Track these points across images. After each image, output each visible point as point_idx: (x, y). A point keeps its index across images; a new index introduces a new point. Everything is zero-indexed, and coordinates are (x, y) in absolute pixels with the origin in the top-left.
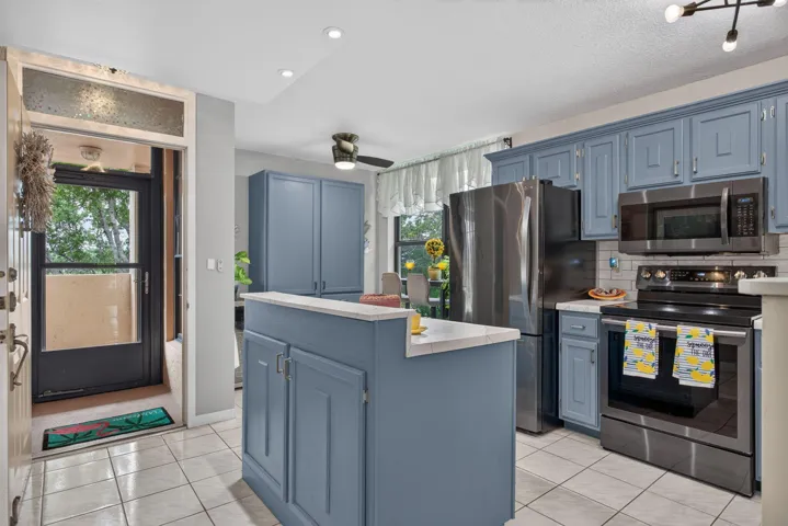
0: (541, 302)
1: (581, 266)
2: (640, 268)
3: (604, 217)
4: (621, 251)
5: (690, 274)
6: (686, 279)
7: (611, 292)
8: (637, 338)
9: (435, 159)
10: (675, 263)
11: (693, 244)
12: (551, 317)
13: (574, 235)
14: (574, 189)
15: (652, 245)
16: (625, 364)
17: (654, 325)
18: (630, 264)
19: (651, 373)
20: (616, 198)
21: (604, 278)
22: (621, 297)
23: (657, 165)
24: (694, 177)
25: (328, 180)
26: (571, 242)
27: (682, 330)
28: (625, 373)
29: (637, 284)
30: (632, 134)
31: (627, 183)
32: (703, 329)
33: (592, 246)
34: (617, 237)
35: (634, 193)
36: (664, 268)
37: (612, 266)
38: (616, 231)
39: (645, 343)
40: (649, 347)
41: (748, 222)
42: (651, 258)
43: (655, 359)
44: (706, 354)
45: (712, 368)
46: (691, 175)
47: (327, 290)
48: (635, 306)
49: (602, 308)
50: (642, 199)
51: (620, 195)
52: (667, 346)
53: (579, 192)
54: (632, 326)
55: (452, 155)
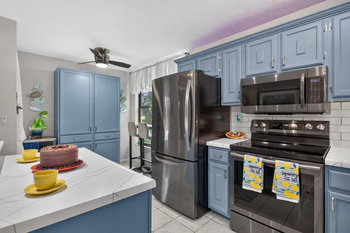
0: (197, 141)
1: (222, 120)
2: (253, 122)
3: (233, 92)
4: (242, 112)
5: (280, 125)
6: (278, 128)
7: (237, 134)
8: (251, 166)
9: (154, 65)
10: (271, 119)
11: (277, 108)
12: (204, 149)
13: (218, 102)
14: (217, 77)
15: (258, 108)
16: (244, 182)
17: (261, 159)
18: (248, 119)
19: (259, 189)
20: (239, 82)
21: (234, 126)
22: (243, 137)
23: (262, 62)
24: (284, 68)
25: (98, 75)
26: (217, 107)
27: (278, 163)
28: (244, 187)
29: (251, 129)
30: (248, 45)
31: (245, 72)
32: (292, 164)
33: (227, 109)
34: (240, 104)
35: (249, 78)
36: (265, 121)
37: (238, 120)
38: (239, 100)
39: (255, 170)
40: (258, 173)
41: (317, 95)
42: (259, 115)
43: (261, 180)
44: (294, 180)
45: (298, 190)
46: (281, 67)
47: (97, 132)
48: (250, 146)
49: (231, 146)
50: (253, 82)
51: (241, 80)
52: (269, 172)
53: (220, 78)
54: (247, 158)
55: (162, 62)
